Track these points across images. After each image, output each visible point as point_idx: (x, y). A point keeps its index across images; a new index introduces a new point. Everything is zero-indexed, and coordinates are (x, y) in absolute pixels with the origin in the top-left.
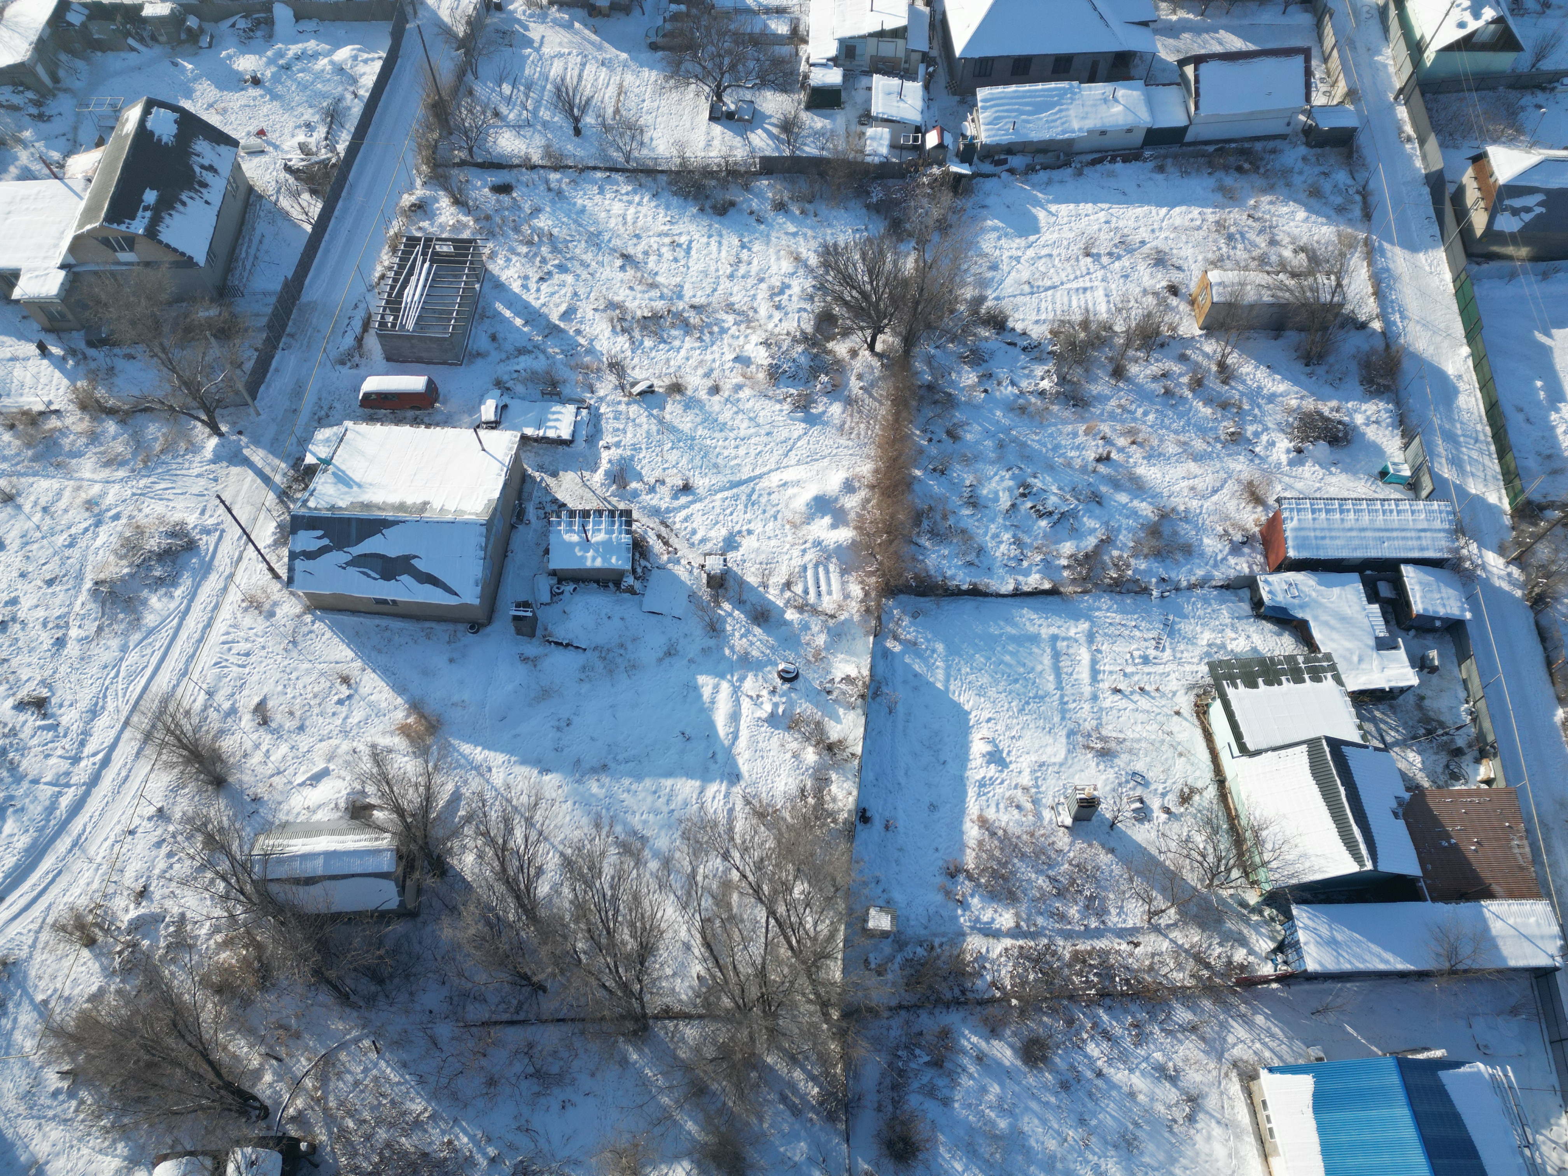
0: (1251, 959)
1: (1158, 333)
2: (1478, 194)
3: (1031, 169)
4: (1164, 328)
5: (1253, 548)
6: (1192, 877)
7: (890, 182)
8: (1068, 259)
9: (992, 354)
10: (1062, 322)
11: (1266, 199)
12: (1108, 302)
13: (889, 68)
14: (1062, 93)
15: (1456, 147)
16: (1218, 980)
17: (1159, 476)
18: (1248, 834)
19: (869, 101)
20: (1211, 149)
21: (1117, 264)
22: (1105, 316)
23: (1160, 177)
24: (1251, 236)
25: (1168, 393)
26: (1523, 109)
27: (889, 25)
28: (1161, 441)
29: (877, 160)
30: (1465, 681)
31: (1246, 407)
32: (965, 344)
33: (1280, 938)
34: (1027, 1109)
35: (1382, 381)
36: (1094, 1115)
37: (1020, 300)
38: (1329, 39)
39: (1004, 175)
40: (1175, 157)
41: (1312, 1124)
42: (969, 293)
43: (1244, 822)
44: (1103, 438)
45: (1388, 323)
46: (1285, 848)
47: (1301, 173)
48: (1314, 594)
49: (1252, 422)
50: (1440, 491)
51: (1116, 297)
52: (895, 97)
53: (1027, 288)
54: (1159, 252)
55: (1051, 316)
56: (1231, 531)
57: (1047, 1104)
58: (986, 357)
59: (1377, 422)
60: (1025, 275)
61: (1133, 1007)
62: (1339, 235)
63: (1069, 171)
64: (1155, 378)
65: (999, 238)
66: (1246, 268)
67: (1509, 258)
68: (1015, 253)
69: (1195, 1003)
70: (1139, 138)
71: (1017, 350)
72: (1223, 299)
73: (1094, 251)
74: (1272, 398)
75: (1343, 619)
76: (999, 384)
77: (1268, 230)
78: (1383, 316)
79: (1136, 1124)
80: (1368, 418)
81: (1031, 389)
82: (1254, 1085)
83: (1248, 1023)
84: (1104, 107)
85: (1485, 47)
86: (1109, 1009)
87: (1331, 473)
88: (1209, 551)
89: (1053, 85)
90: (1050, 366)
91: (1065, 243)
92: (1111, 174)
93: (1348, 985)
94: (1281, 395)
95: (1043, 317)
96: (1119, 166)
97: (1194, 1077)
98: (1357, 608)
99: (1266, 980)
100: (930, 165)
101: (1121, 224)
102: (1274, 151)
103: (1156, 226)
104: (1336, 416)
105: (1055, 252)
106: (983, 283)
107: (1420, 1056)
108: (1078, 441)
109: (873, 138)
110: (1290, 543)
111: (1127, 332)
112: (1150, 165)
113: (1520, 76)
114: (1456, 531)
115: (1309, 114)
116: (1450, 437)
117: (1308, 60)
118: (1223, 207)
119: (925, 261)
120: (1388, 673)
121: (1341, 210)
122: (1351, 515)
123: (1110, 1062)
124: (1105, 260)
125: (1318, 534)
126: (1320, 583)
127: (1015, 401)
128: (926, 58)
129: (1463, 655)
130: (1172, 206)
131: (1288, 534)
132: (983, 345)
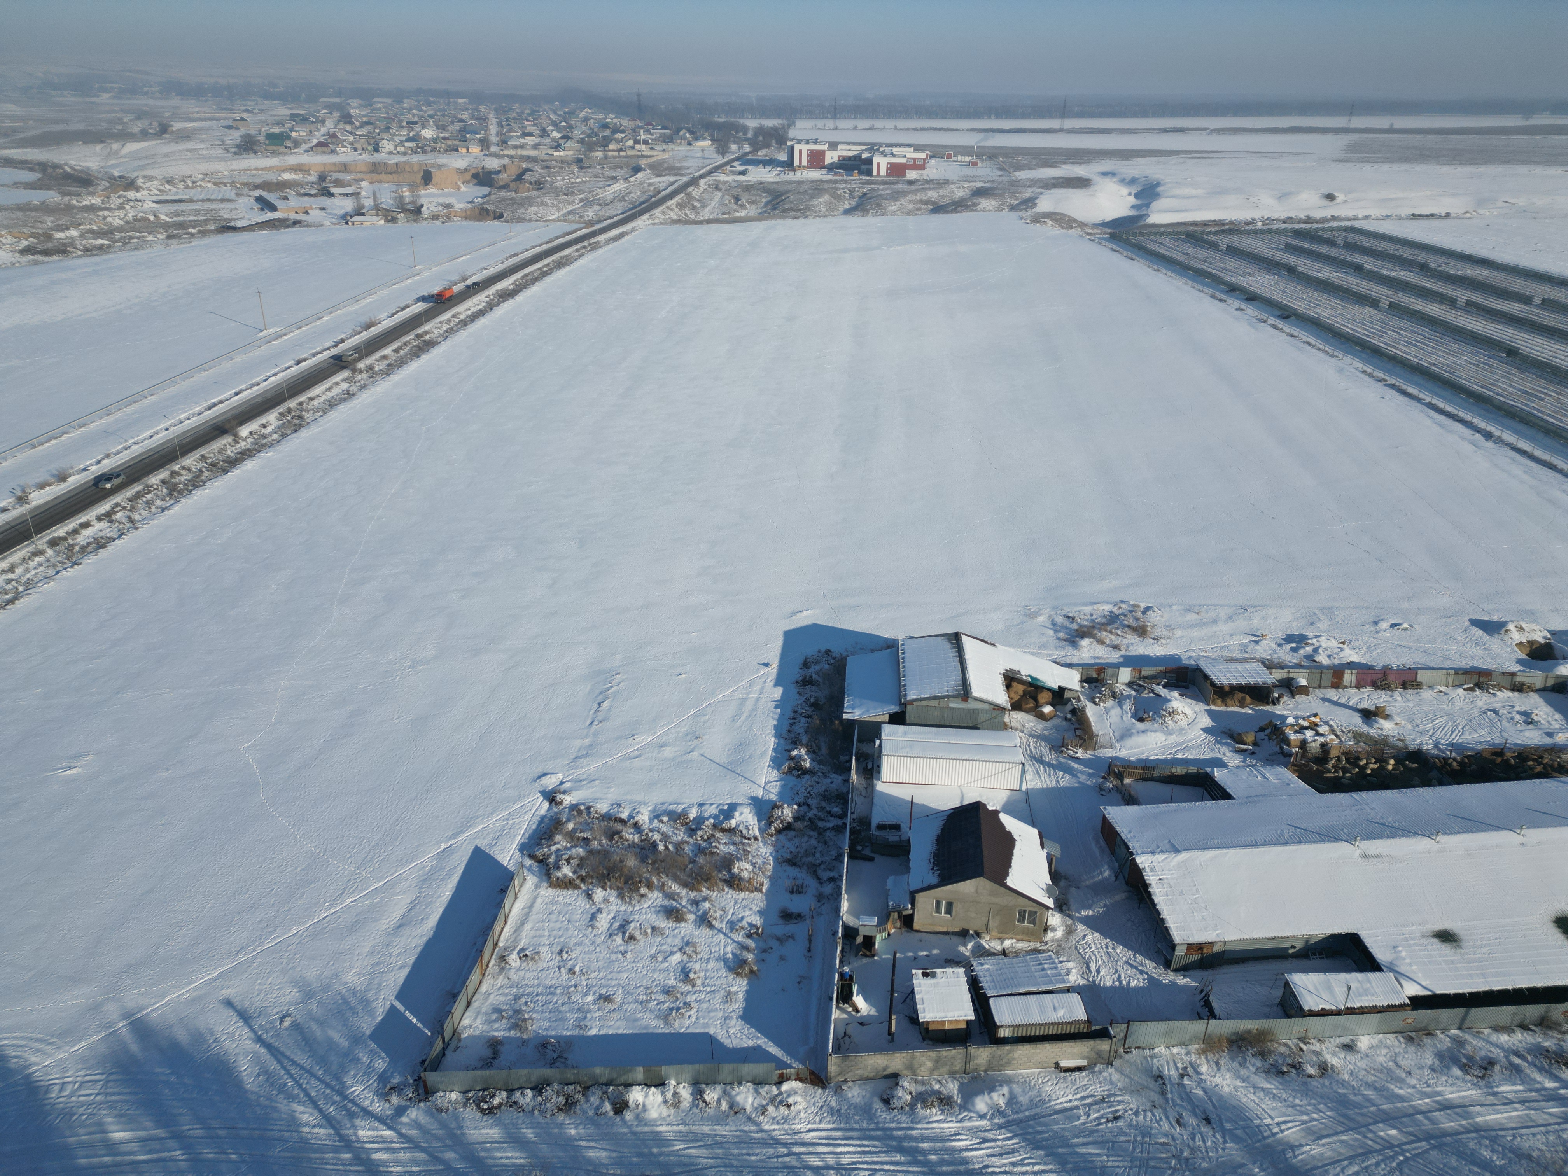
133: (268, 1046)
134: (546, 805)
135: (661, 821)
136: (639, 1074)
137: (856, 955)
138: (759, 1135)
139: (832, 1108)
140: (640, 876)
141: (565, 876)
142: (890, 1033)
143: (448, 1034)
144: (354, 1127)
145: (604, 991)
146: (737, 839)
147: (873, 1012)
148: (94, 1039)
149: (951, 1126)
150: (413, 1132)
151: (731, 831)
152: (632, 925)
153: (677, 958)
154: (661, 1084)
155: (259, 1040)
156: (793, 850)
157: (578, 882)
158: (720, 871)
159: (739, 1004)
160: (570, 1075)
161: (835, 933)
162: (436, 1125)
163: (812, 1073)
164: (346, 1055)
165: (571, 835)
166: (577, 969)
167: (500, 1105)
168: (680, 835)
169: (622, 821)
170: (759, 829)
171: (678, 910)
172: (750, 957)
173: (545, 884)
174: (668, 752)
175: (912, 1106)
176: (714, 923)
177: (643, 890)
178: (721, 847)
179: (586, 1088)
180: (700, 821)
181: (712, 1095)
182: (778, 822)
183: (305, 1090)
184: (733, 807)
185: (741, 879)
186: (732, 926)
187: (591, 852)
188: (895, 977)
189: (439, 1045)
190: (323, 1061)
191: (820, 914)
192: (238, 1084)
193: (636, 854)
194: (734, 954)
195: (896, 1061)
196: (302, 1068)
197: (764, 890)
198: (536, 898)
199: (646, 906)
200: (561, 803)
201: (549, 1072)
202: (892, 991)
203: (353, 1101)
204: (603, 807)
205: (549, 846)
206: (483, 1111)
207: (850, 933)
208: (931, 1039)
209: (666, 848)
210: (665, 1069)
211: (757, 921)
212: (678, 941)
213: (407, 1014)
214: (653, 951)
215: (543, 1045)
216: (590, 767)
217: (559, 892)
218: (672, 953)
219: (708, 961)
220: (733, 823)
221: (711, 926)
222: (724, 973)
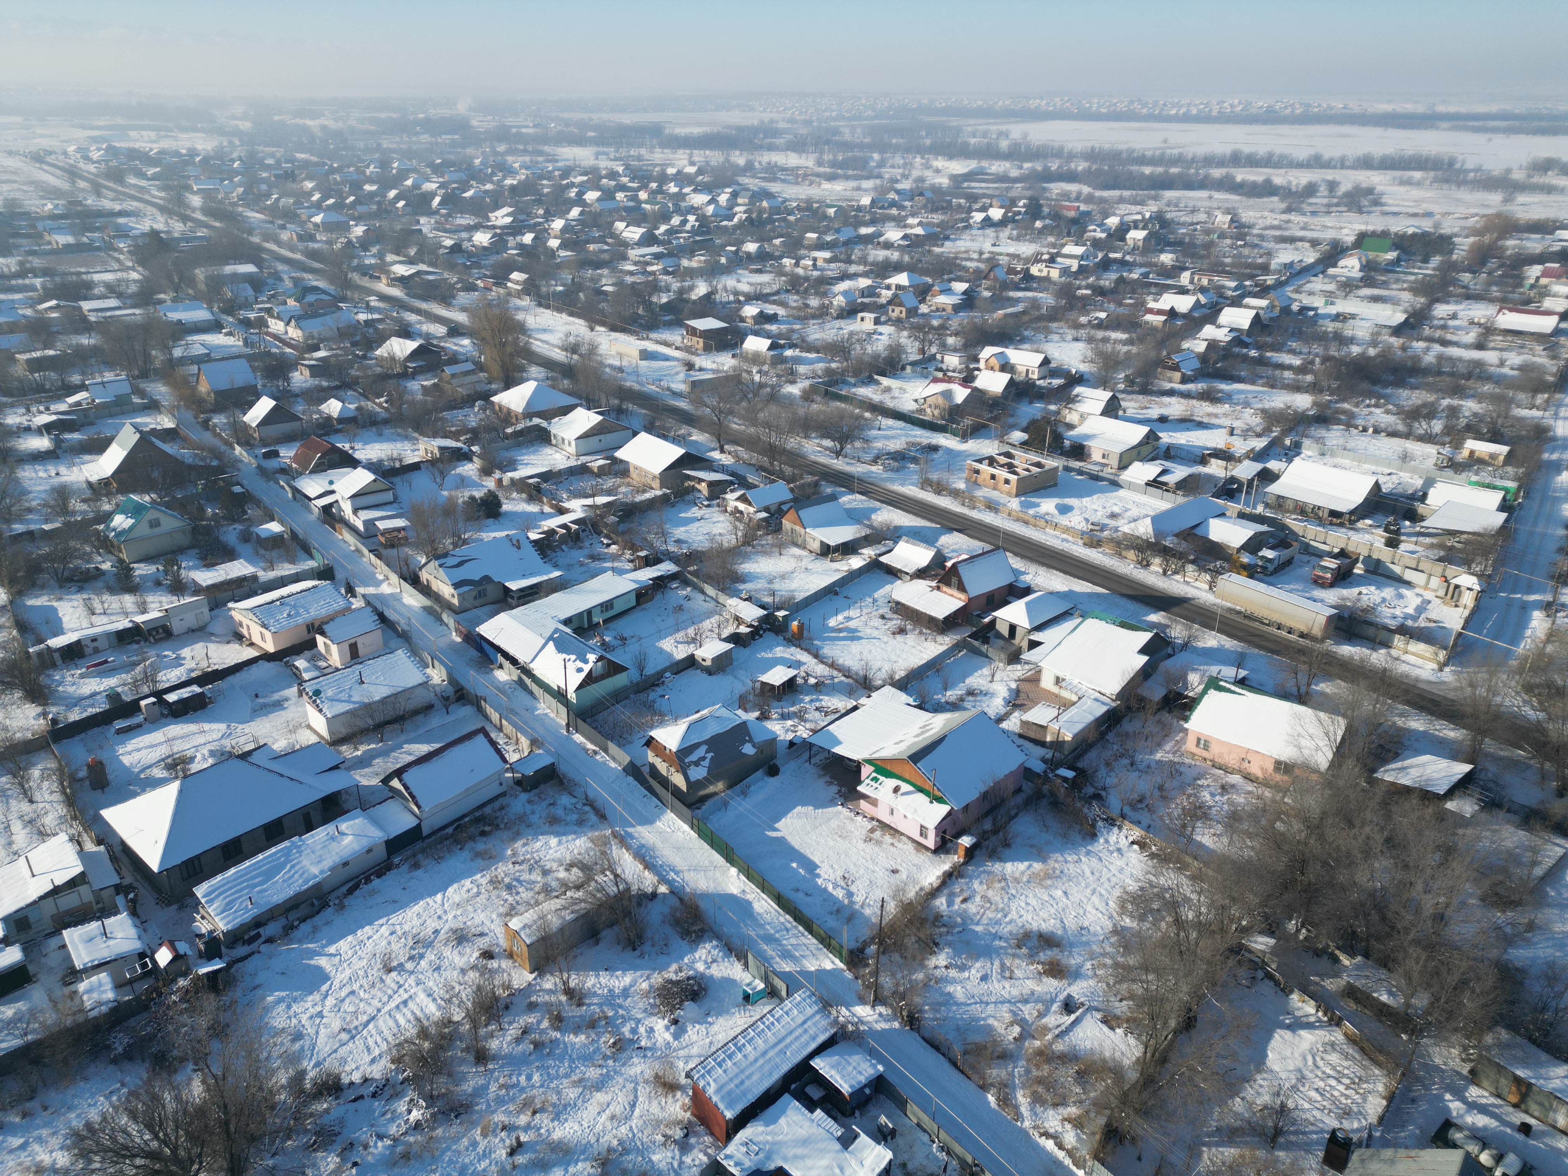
1: (497, 999)
2: (665, 765)
3: (289, 929)
4: (499, 992)
5: (696, 1134)
7: (132, 1022)
8: (373, 985)
9: (341, 1122)
10: (399, 1044)
11: (519, 844)
12: (434, 1000)
13: (79, 917)
14: (287, 852)
15: (630, 743)
17: (576, 1127)
19: (68, 957)
20: (450, 830)
21: (423, 963)
22: (438, 1014)
23: (419, 873)
24: (525, 876)
25: (537, 1045)
26: (654, 701)
27: (61, 879)
28: (559, 1093)
29: (104, 1009)
30: (918, 1125)
31: (610, 1014)
32: (306, 1131)
35: (695, 928)
37: (342, 1051)
38: (495, 716)
39: (263, 948)
40: (423, 851)
42: (282, 1078)
44: (504, 1128)
45: (669, 883)
47: (533, 812)
48: (769, 1138)
49: (623, 1024)
50: (793, 983)
51: (439, 992)
52: (100, 940)
53: (344, 1036)
54: (455, 931)
55: (384, 1046)
56: (669, 1132)
58: (337, 1129)
59: (714, 961)
60: (336, 1025)
62: (592, 841)
63: (329, 911)
64: (518, 1040)
65: (289, 1007)
66: (537, 903)
67: (715, 794)
68: (312, 1011)
70: (382, 852)
71: (367, 1101)
72: (534, 938)
73: (395, 964)
74: (625, 993)
75: (805, 1142)
76: (366, 1147)
77: (535, 865)
78: (663, 880)
80: (706, 962)
81: (403, 1129)
84: (334, 844)
85: (602, 677)
87: (710, 1024)
88: (663, 1166)
89: (273, 850)
90: (411, 1094)
91: (361, 973)
92: (373, 892)
94: (631, 986)
95: (377, 1052)
96: (376, 882)
98: (807, 1124)
100: (174, 980)
101: (406, 928)
102: (502, 808)
103: (440, 912)
104: (682, 975)
105: (355, 987)
106: (293, 1059)
108: (480, 1149)
109: (89, 991)
110: (721, 1106)
111: (468, 1015)
112: (405, 868)
113: (638, 684)
114: (824, 1007)
115: (512, 769)
116: (769, 939)
117: (487, 735)
118: (488, 868)
119: (214, 1076)
120: (868, 1163)
121: (580, 823)
122: (749, 1048)
124: (409, 966)
125: (736, 1081)
126: (767, 1125)
127: (392, 1153)
128: (118, 889)
129: (901, 1104)
130: (445, 889)
131: (715, 1099)
132: (326, 1119)
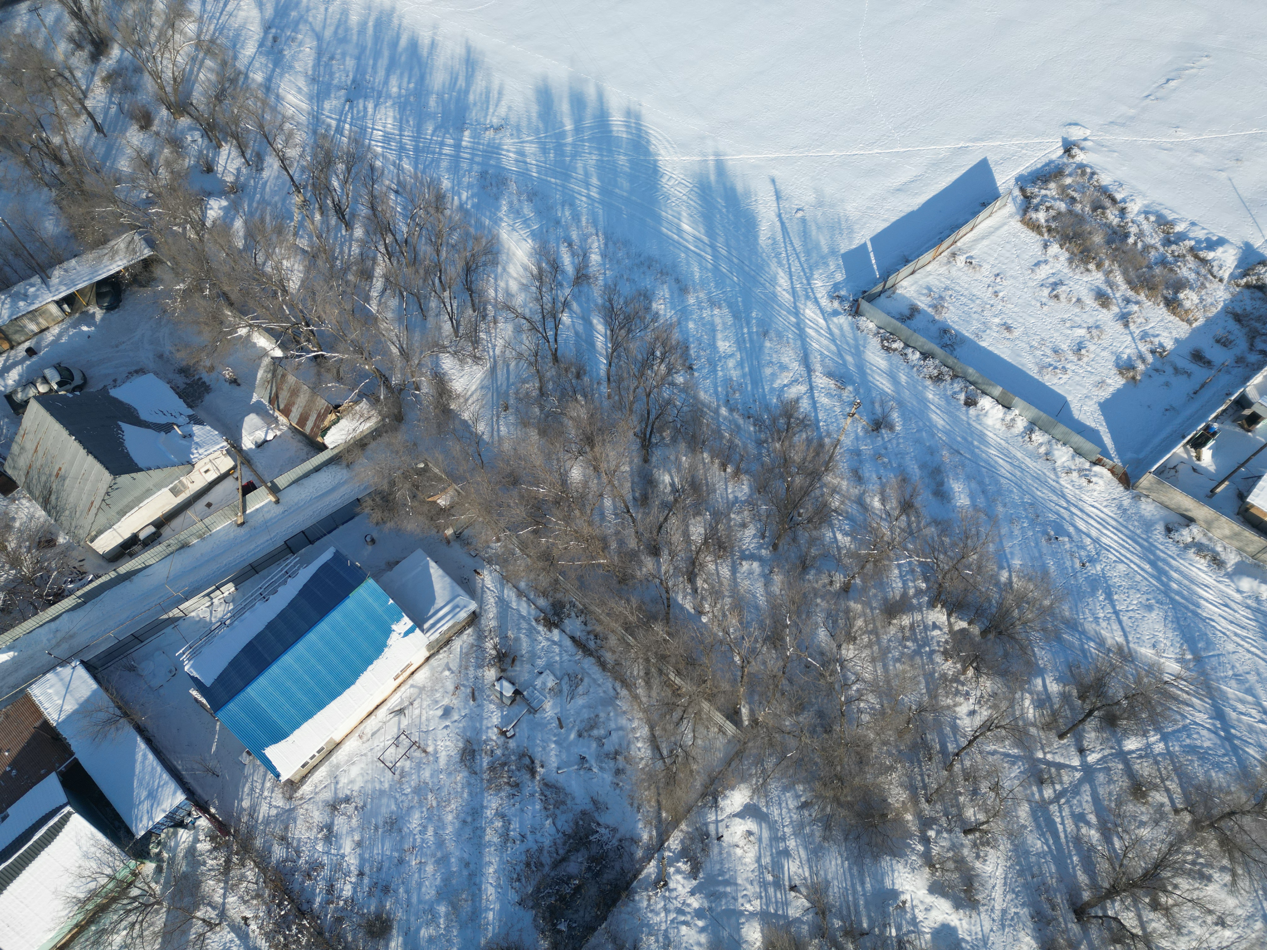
0: (202, 837)
6: (159, 920)
16: (235, 847)
18: (90, 906)
33: (171, 830)
34: (420, 901)
36: (390, 858)
41: (297, 732)
43: (80, 917)
46: (87, 873)
57: (407, 892)
61: (296, 887)
69: (263, 851)
79: (376, 828)
82: (297, 779)
83: (253, 809)
86: (310, 902)
93: (180, 768)
97: (318, 816)
99: (212, 818)
107: (204, 701)
123: (348, 874)
133: (782, 224)
134: (1061, 152)
135: (1147, 219)
136: (997, 391)
137: (1234, 421)
138: (1054, 484)
139: (1121, 505)
140: (1097, 254)
141: (1037, 220)
142: (1212, 491)
143: (889, 284)
144: (805, 305)
145: (1009, 322)
146: (1203, 271)
147: (1212, 468)
148: (695, 158)
149: (1209, 580)
150: (836, 331)
151: (1204, 261)
152: (1064, 288)
153: (1082, 332)
154: (1008, 407)
155: (779, 216)
156: (1249, 308)
157: (1044, 230)
158: (1167, 288)
159: (1105, 394)
160: (951, 361)
161: (1229, 394)
162: (851, 335)
163: (1125, 474)
164: (823, 257)
165: (1063, 189)
166: (1001, 295)
167: (895, 350)
168: (1155, 240)
169: (1114, 201)
170: (1231, 274)
171: (1108, 298)
172: (1141, 367)
173: (1018, 218)
174: (1199, 160)
175: (1187, 547)
176: (1131, 325)
177: (1092, 266)
178: (1184, 270)
179: (955, 377)
180: (1181, 237)
181: (1038, 437)
182: (1255, 277)
183: (789, 265)
184: (1221, 242)
185: (1180, 305)
186: (1144, 336)
187: (1070, 212)
188: (1254, 458)
189: (879, 288)
190: (808, 253)
191: (1228, 372)
192: (756, 237)
193: (1106, 234)
194: (1129, 358)
195: (1201, 512)
196: (794, 249)
197: (1194, 325)
198: (1005, 224)
199: (1085, 279)
200: (1073, 157)
201: (938, 350)
202: (1242, 465)
203: (812, 289)
204: (1105, 179)
205: (1040, 188)
206: (883, 346)
207: (1243, 402)
208: (1244, 517)
209: (1135, 243)
210: (1017, 400)
211: (1169, 345)
212: (1091, 322)
213: (872, 255)
214: (1066, 316)
215: (945, 331)
216: (1120, 137)
217: (1025, 229)
218: (1079, 326)
219: (1104, 349)
220: (1210, 255)
221: (1126, 325)
222: (1110, 365)
